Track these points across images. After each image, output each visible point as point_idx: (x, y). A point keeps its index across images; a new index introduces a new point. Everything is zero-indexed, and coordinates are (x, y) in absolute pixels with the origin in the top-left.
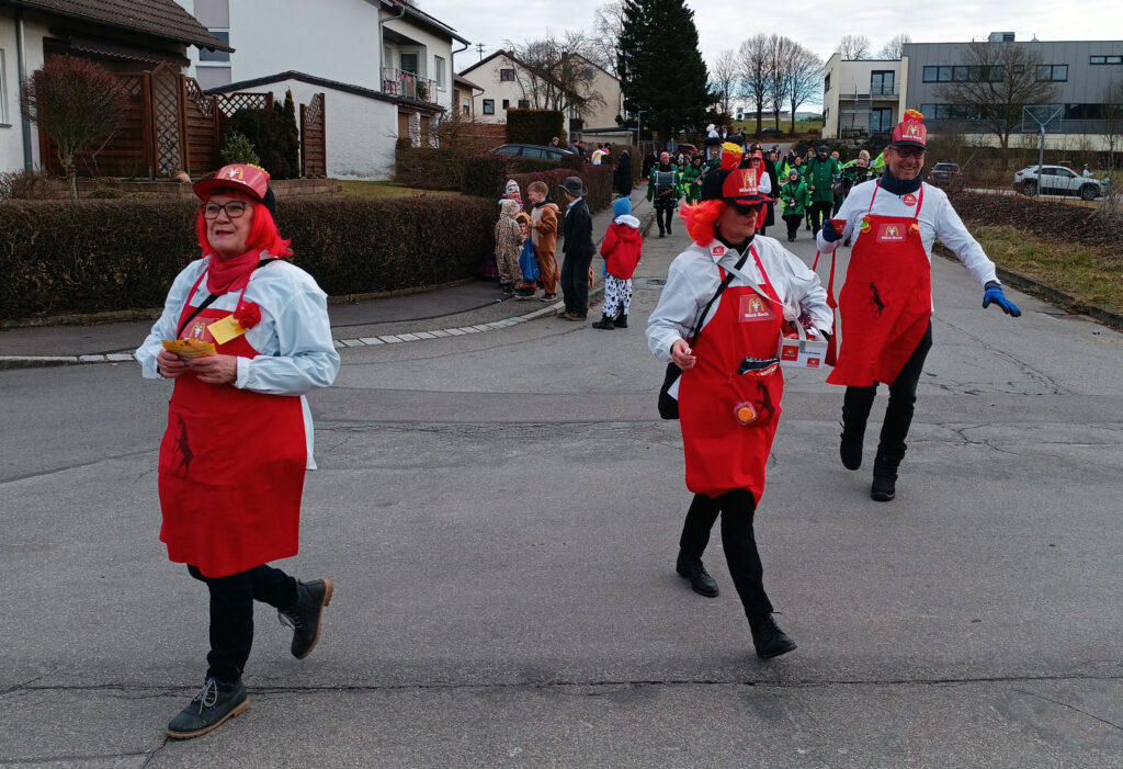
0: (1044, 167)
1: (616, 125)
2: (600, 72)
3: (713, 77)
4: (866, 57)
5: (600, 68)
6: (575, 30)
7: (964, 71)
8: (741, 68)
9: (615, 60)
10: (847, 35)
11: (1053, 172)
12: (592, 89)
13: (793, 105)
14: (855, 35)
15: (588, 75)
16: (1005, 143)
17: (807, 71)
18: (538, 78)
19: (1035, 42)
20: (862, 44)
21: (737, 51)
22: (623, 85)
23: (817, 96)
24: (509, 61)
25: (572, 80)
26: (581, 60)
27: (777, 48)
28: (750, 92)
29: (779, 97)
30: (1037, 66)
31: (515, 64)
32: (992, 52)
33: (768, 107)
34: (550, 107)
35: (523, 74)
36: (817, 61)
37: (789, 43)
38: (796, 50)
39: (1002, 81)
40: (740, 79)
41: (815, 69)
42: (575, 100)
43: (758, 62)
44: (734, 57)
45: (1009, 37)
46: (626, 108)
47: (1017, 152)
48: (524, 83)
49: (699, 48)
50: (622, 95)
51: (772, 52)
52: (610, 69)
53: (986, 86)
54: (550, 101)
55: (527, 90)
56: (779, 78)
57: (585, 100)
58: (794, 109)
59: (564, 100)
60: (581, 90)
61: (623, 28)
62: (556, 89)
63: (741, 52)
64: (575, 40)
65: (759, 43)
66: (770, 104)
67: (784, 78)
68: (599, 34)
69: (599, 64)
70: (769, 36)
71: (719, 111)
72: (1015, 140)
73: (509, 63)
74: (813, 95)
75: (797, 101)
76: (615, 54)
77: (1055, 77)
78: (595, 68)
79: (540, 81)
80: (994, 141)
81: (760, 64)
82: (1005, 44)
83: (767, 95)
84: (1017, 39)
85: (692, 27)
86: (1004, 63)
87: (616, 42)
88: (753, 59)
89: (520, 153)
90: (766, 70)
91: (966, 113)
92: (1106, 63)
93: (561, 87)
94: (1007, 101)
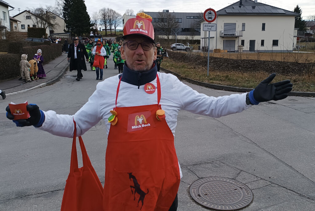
0: (177, 44)
1: (64, 32)
2: (57, 17)
3: (92, 19)
4: (133, 15)
5: (58, 16)
6: (49, 5)
7: (157, 19)
8: (100, 17)
9: (62, 14)
10: (128, 9)
11: (179, 45)
12: (55, 22)
13: (115, 27)
14: (130, 9)
15: (54, 18)
16: (168, 38)
17: (118, 18)
18: (38, 18)
19: (174, 12)
20: (132, 11)
21: (98, 12)
22: (65, 21)
23: (121, 25)
24: (28, 13)
25: (49, 19)
26: (51, 13)
27: (109, 12)
28: (103, 23)
29: (111, 25)
30: (175, 18)
31: (30, 14)
32: (164, 15)
33: (108, 28)
34: (42, 27)
35: (33, 17)
36: (120, 16)
37: (112, 10)
38: (114, 12)
39: (167, 22)
40: (100, 20)
41: (120, 18)
42: (51, 25)
43: (104, 15)
44: (98, 14)
45: (168, 11)
46: (67, 27)
47: (171, 40)
48: (34, 20)
49: (87, 11)
50: (65, 24)
51: (108, 13)
52: (61, 16)
53: (163, 23)
54: (42, 25)
55: (35, 22)
56: (110, 20)
57: (53, 25)
58: (115, 28)
59: (47, 25)
60: (52, 22)
61: (64, 5)
62: (44, 22)
63: (99, 12)
64: (49, 8)
65: (104, 10)
66: (109, 27)
67: (112, 20)
68: (57, 6)
69: (58, 15)
70: (107, 8)
71: (94, 28)
72: (171, 37)
73: (29, 14)
74: (120, 25)
75: (116, 26)
76: (62, 12)
77: (179, 21)
78: (56, 16)
79: (39, 19)
80: (166, 37)
81: (105, 16)
82: (166, 13)
83: (108, 24)
84: (169, 12)
85: (84, 5)
86: (167, 17)
87: (62, 8)
88: (103, 14)
89: (32, 40)
90: (107, 18)
91: (159, 30)
92: (190, 18)
93: (46, 21)
94: (168, 27)
